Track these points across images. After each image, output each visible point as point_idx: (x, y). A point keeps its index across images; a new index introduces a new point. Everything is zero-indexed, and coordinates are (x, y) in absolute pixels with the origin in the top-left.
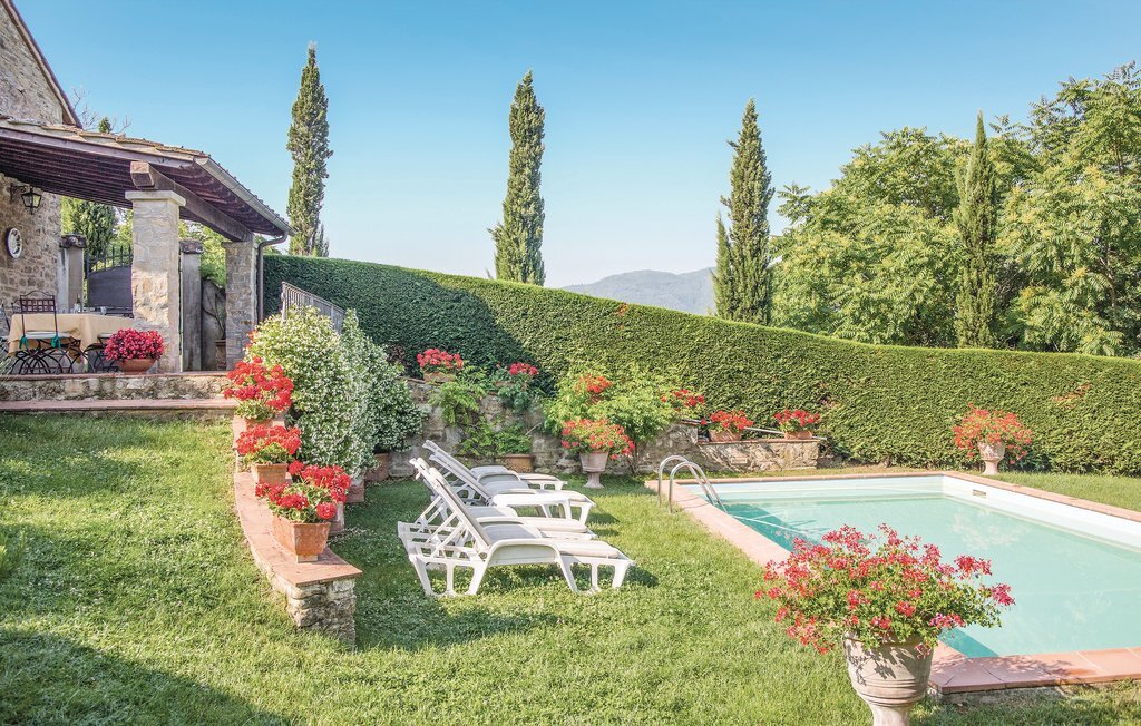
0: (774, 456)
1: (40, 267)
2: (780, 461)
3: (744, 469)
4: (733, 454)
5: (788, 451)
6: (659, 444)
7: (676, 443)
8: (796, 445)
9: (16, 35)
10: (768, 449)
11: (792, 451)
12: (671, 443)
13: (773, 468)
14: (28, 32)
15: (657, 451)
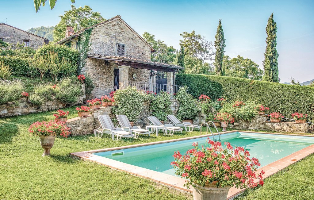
0: (290, 128)
1: (144, 80)
2: (292, 129)
3: (280, 131)
4: (276, 126)
5: (295, 126)
6: (254, 121)
7: (259, 122)
8: (297, 125)
9: (136, 36)
10: (288, 125)
11: (296, 126)
12: (258, 121)
13: (290, 132)
14: (139, 35)
15: (254, 123)
